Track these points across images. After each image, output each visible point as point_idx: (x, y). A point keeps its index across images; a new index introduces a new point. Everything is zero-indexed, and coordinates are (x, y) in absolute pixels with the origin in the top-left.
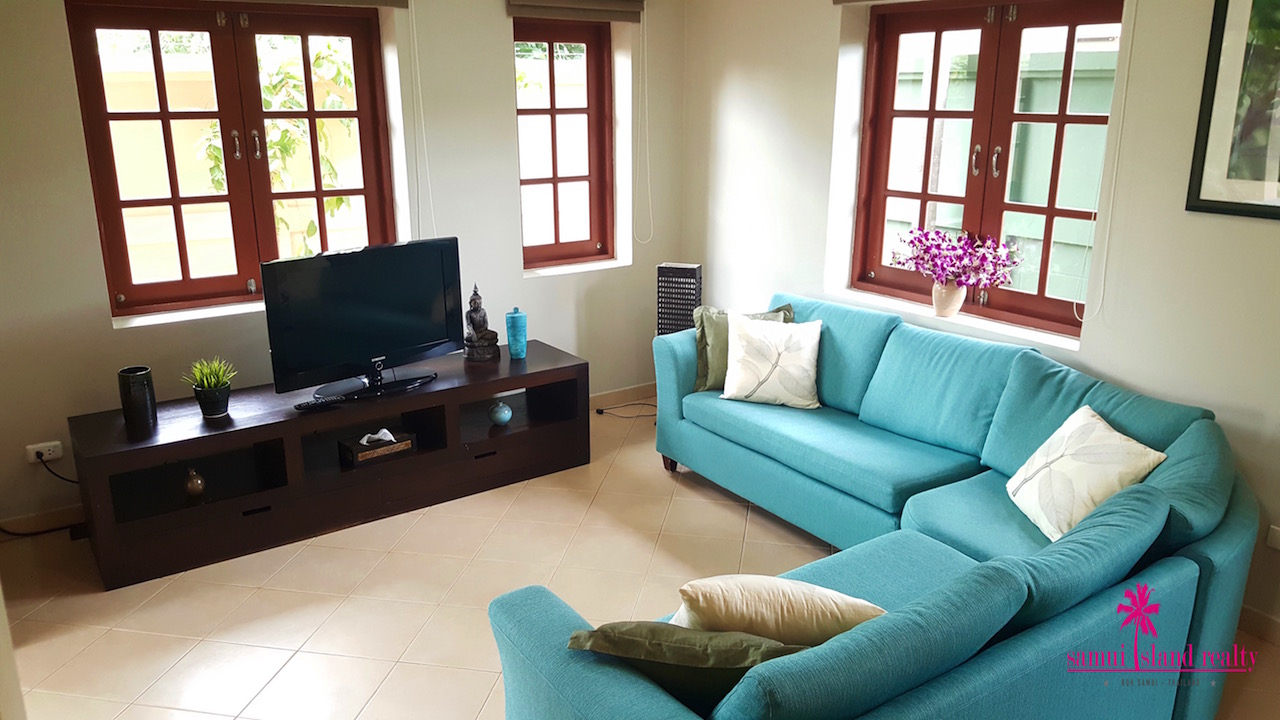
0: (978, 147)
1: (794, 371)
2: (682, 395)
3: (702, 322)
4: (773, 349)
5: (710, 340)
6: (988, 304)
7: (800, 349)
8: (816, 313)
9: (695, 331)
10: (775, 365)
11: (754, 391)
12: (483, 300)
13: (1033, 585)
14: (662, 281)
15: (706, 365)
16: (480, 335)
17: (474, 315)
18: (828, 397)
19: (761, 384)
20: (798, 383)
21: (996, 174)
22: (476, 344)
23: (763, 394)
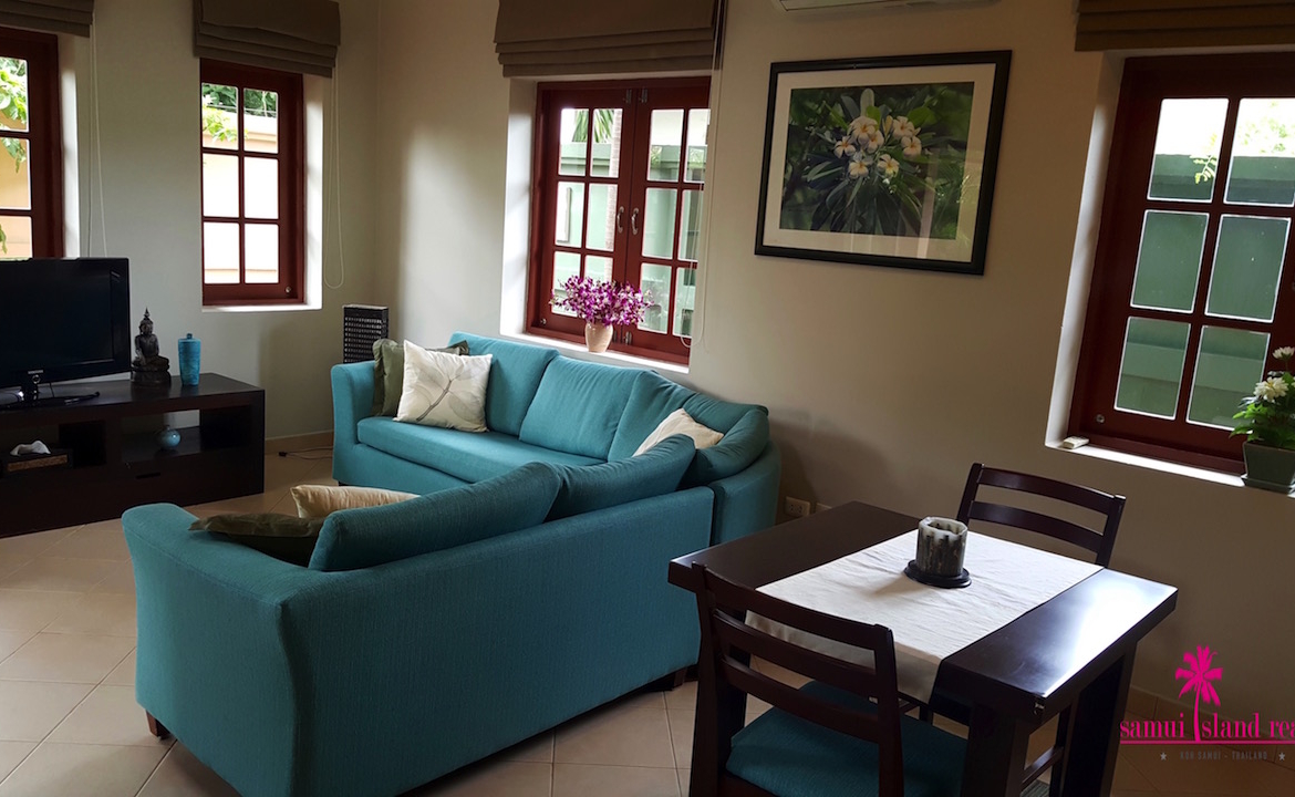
0: (622, 208)
1: (464, 397)
2: (357, 419)
3: (381, 354)
4: (445, 377)
5: (387, 370)
6: (632, 343)
7: (470, 377)
8: (488, 349)
9: (375, 363)
10: (446, 391)
11: (426, 414)
12: (154, 326)
13: (567, 480)
14: (348, 322)
15: (382, 392)
16: (149, 360)
17: (143, 340)
18: (495, 423)
19: (432, 407)
20: (467, 408)
21: (635, 231)
22: (145, 369)
23: (434, 416)
